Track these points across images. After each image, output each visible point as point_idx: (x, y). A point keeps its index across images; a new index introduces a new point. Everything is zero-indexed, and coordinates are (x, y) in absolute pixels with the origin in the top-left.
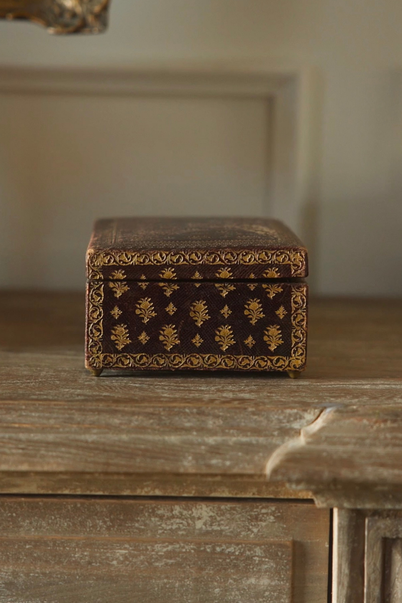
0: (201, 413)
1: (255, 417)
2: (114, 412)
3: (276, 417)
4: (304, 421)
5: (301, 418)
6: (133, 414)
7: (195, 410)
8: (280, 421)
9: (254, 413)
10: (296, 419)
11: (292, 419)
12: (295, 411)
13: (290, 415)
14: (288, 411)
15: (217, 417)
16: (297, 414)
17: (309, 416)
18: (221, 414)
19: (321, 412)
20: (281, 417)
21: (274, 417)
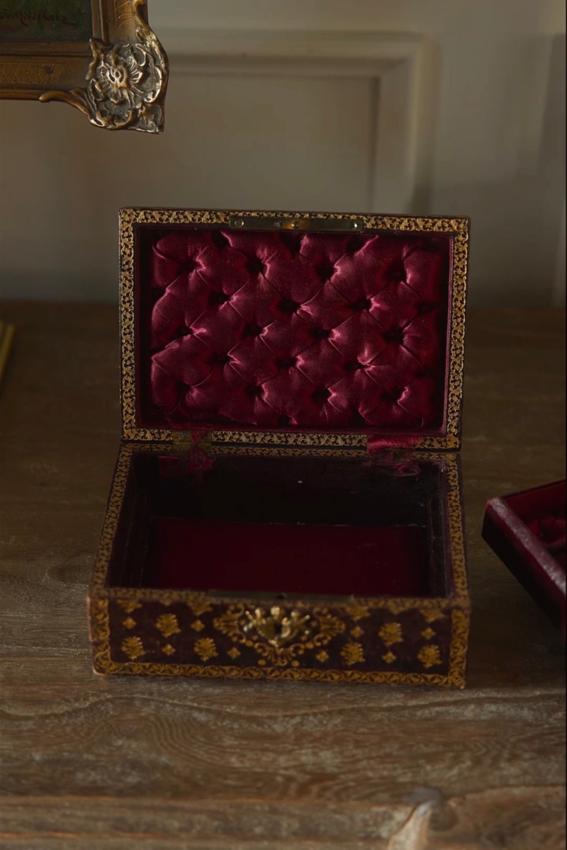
0: (274, 811)
1: (337, 817)
2: (172, 810)
3: (361, 815)
4: (393, 823)
5: (391, 818)
6: (195, 812)
7: (267, 808)
8: (366, 823)
9: (335, 812)
10: (384, 820)
11: (379, 819)
12: (383, 809)
13: (378, 814)
14: (376, 809)
15: (292, 816)
16: (385, 813)
17: (399, 816)
18: (297, 812)
19: (414, 809)
20: (367, 817)
21: (359, 817)
